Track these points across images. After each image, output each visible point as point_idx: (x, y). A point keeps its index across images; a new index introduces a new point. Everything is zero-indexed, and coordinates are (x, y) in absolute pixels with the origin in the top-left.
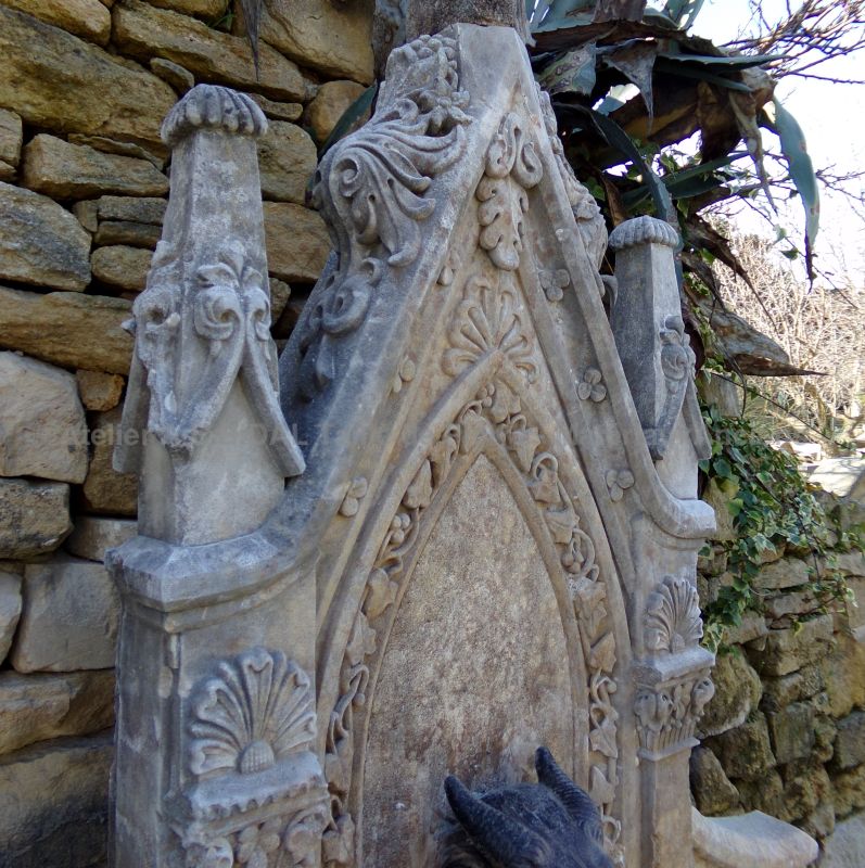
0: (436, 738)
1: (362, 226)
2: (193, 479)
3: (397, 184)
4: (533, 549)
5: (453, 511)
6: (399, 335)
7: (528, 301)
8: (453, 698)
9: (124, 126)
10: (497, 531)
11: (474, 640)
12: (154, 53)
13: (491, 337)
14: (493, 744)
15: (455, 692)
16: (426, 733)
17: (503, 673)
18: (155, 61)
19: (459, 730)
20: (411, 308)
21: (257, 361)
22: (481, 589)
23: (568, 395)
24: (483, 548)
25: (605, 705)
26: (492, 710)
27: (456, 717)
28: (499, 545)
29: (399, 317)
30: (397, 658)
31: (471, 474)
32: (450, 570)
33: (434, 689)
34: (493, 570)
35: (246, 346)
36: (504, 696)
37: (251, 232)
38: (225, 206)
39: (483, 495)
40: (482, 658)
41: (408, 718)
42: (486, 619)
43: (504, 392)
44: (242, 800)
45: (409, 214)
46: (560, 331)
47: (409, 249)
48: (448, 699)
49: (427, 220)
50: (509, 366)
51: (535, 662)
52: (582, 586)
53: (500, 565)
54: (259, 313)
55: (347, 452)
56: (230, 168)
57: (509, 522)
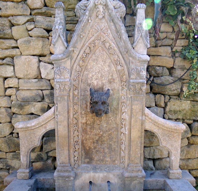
0: (92, 84)
2: (55, 47)
3: (81, 9)
4: (110, 61)
5: (95, 54)
6: (79, 30)
7: (107, 23)
8: (95, 80)
10: (103, 57)
11: (98, 72)
13: (99, 29)
14: (102, 88)
15: (95, 79)
16: (90, 83)
17: (104, 78)
19: (96, 84)
20: (81, 26)
21: (60, 34)
23: (115, 37)
24: (100, 59)
25: (124, 87)
26: (102, 83)
27: (95, 82)
28: (103, 60)
29: (79, 27)
30: (86, 73)
31: (98, 49)
32: (94, 62)
33: (92, 78)
34: (102, 63)
35: (59, 33)
36: (104, 81)
37: (62, 19)
38: (59, 17)
39: (100, 52)
40: (100, 75)
41: (87, 81)
42: (101, 70)
43: (102, 37)
44: (59, 81)
46: (113, 27)
48: (94, 80)
49: (84, 14)
50: (102, 33)
51: (110, 78)
52: (119, 67)
53: (103, 62)
54: (61, 29)
55: (72, 44)
57: (105, 56)
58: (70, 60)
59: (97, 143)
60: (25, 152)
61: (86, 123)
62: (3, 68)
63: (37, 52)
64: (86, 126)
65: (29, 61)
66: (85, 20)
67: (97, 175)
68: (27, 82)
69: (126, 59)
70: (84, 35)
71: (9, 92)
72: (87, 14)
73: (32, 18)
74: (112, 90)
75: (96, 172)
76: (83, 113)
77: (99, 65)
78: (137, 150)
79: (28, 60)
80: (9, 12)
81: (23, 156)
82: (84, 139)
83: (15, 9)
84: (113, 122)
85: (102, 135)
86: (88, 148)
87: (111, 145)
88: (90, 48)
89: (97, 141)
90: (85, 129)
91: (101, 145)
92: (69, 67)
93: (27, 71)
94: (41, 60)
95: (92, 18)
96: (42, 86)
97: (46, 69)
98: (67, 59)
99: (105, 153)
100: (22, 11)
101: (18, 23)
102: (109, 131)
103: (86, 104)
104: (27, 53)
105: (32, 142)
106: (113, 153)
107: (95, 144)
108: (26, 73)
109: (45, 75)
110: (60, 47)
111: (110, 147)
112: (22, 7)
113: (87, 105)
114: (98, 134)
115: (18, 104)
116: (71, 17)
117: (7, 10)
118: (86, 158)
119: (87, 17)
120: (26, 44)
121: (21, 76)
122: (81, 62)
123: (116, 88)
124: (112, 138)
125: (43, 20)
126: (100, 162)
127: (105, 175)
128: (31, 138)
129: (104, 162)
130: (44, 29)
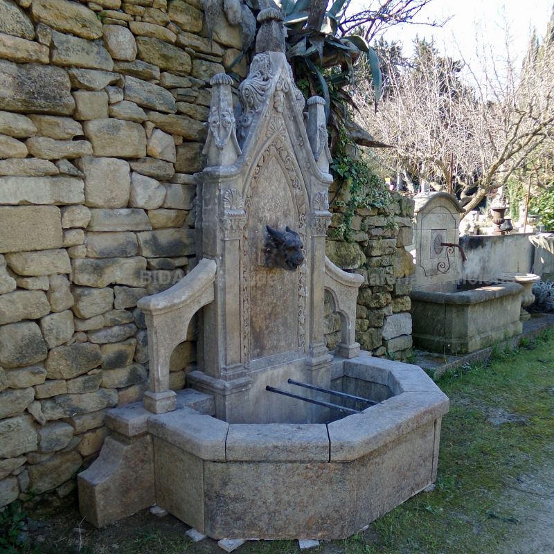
0: (264, 219)
1: (250, 103)
3: (257, 94)
4: (285, 180)
5: (268, 169)
6: (258, 127)
7: (285, 120)
9: (180, 68)
10: (277, 175)
11: (272, 199)
12: (186, 46)
13: (276, 129)
15: (268, 210)
16: (262, 217)
17: (278, 209)
18: (186, 48)
19: (269, 219)
20: (260, 121)
22: (273, 188)
23: (294, 143)
24: (274, 178)
25: (303, 222)
26: (276, 217)
27: (268, 215)
28: (277, 178)
29: (258, 123)
31: (271, 160)
32: (267, 182)
33: (263, 208)
34: (276, 184)
36: (278, 214)
37: (230, 105)
38: (226, 100)
39: (274, 166)
40: (274, 204)
41: (258, 213)
42: (274, 195)
43: (279, 142)
44: (232, 214)
45: (260, 101)
46: (292, 128)
47: (260, 109)
48: (266, 211)
49: (264, 102)
50: (280, 136)
51: (286, 208)
52: (297, 191)
53: (278, 183)
55: (248, 151)
56: (227, 92)
57: (280, 173)
58: (242, 177)
59: (270, 319)
60: (166, 357)
61: (256, 286)
62: (63, 184)
63: (128, 152)
64: (256, 291)
65: (115, 170)
67: (275, 372)
68: (110, 216)
69: (306, 178)
71: (73, 237)
72: (267, 102)
73: (118, 78)
75: (275, 368)
76: (252, 269)
79: (112, 169)
80: (73, 59)
81: (162, 366)
82: (252, 314)
83: (85, 54)
85: (276, 305)
86: (258, 330)
87: (286, 318)
88: (264, 157)
89: (270, 314)
90: (254, 297)
91: (275, 321)
92: (241, 190)
93: (112, 192)
94: (133, 168)
96: (138, 224)
97: (146, 188)
98: (239, 175)
99: (280, 334)
100: (98, 61)
101: (92, 86)
102: (284, 296)
103: (256, 253)
104: (110, 151)
105: (176, 334)
106: (289, 332)
107: (267, 321)
108: (109, 195)
109: (144, 201)
110: (229, 155)
111: (285, 323)
112: (98, 53)
113: (257, 255)
114: (271, 303)
115: (92, 266)
116: (184, 88)
117: (69, 53)
118: (256, 347)
119: (267, 107)
120: (113, 134)
121: (100, 202)
122: (253, 181)
125: (139, 87)
126: (274, 351)
128: (176, 326)
129: (279, 350)
130: (140, 106)
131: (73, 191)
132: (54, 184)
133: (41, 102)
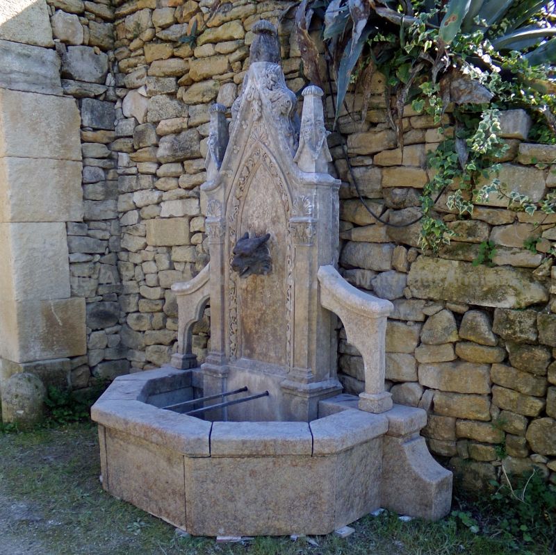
0: (252, 226)
4: (273, 186)
5: (255, 177)
6: (230, 142)
10: (265, 182)
16: (250, 225)
17: (266, 216)
19: (257, 226)
21: (211, 152)
26: (264, 224)
27: (256, 223)
28: (265, 185)
30: (246, 208)
31: (259, 169)
32: (255, 190)
33: (252, 215)
35: (209, 150)
36: (267, 221)
37: (216, 129)
39: (262, 174)
41: (247, 221)
42: (262, 202)
44: (209, 221)
48: (255, 218)
50: (260, 143)
51: (274, 214)
52: (283, 197)
53: (265, 190)
54: (212, 144)
55: (223, 165)
57: (268, 180)
58: (223, 189)
59: (259, 324)
61: (247, 289)
64: (247, 294)
66: (237, 126)
67: (253, 377)
69: (288, 182)
70: (238, 148)
74: (276, 235)
75: (253, 373)
77: (261, 195)
78: (303, 342)
81: (180, 334)
82: (243, 315)
83: (204, 114)
84: (279, 289)
85: (265, 311)
86: (248, 332)
88: (247, 168)
89: (259, 320)
90: (245, 299)
91: (264, 328)
92: (222, 201)
95: (247, 121)
98: (219, 188)
99: (269, 343)
105: (189, 313)
106: (279, 345)
107: (257, 326)
111: (274, 334)
114: (261, 310)
118: (246, 348)
119: (238, 122)
122: (238, 191)
123: (282, 232)
124: (277, 318)
126: (263, 358)
127: (263, 378)
128: (188, 307)
129: (268, 359)
131: (193, 207)
132: (183, 203)
133: (180, 153)
